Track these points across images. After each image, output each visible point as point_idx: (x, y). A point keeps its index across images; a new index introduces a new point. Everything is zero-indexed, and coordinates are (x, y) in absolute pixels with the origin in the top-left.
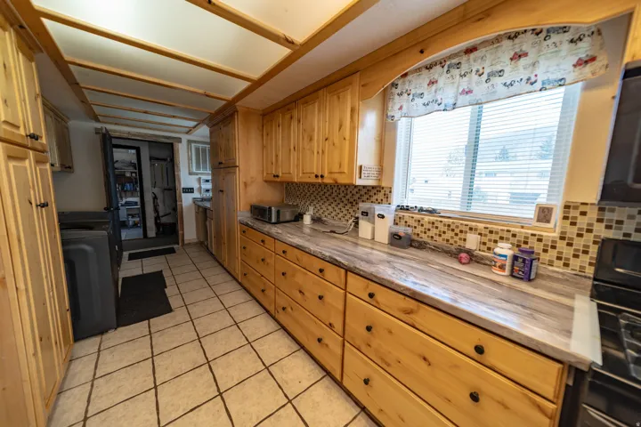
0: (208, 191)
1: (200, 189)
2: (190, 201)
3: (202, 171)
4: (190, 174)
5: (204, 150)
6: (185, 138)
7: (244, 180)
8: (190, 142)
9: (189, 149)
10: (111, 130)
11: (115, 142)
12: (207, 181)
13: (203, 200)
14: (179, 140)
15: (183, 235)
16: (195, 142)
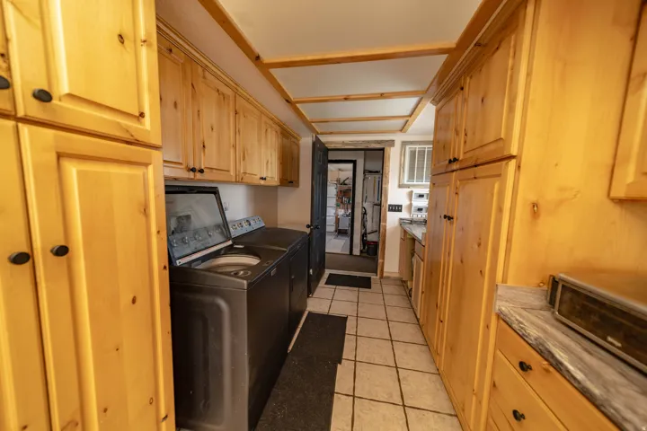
0: (420, 210)
1: (410, 206)
2: (397, 223)
3: (415, 183)
4: (400, 186)
5: (422, 153)
6: (398, 138)
7: (533, 198)
8: (404, 144)
9: (403, 154)
10: (328, 143)
11: (331, 156)
12: (421, 196)
13: (412, 222)
14: (392, 143)
15: (383, 263)
16: (412, 143)
